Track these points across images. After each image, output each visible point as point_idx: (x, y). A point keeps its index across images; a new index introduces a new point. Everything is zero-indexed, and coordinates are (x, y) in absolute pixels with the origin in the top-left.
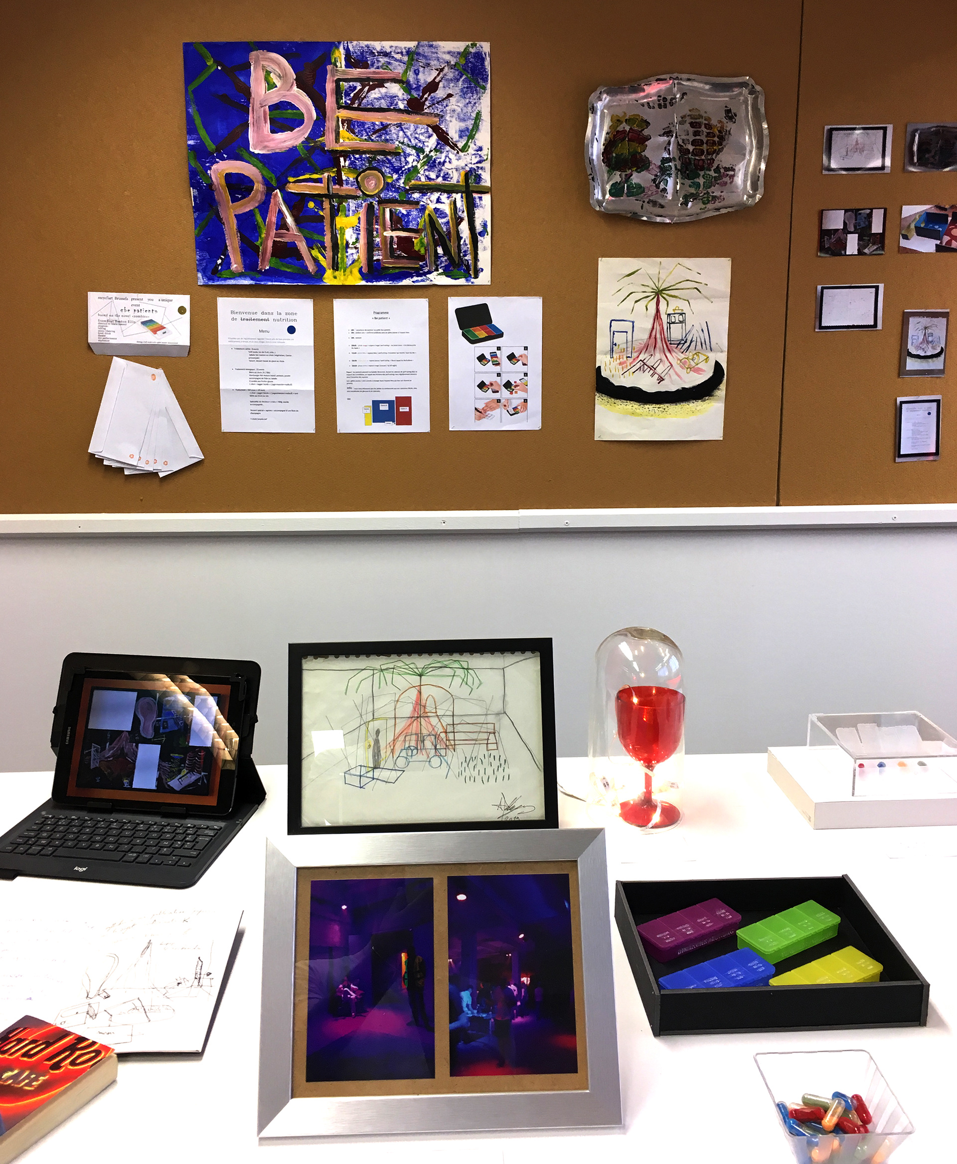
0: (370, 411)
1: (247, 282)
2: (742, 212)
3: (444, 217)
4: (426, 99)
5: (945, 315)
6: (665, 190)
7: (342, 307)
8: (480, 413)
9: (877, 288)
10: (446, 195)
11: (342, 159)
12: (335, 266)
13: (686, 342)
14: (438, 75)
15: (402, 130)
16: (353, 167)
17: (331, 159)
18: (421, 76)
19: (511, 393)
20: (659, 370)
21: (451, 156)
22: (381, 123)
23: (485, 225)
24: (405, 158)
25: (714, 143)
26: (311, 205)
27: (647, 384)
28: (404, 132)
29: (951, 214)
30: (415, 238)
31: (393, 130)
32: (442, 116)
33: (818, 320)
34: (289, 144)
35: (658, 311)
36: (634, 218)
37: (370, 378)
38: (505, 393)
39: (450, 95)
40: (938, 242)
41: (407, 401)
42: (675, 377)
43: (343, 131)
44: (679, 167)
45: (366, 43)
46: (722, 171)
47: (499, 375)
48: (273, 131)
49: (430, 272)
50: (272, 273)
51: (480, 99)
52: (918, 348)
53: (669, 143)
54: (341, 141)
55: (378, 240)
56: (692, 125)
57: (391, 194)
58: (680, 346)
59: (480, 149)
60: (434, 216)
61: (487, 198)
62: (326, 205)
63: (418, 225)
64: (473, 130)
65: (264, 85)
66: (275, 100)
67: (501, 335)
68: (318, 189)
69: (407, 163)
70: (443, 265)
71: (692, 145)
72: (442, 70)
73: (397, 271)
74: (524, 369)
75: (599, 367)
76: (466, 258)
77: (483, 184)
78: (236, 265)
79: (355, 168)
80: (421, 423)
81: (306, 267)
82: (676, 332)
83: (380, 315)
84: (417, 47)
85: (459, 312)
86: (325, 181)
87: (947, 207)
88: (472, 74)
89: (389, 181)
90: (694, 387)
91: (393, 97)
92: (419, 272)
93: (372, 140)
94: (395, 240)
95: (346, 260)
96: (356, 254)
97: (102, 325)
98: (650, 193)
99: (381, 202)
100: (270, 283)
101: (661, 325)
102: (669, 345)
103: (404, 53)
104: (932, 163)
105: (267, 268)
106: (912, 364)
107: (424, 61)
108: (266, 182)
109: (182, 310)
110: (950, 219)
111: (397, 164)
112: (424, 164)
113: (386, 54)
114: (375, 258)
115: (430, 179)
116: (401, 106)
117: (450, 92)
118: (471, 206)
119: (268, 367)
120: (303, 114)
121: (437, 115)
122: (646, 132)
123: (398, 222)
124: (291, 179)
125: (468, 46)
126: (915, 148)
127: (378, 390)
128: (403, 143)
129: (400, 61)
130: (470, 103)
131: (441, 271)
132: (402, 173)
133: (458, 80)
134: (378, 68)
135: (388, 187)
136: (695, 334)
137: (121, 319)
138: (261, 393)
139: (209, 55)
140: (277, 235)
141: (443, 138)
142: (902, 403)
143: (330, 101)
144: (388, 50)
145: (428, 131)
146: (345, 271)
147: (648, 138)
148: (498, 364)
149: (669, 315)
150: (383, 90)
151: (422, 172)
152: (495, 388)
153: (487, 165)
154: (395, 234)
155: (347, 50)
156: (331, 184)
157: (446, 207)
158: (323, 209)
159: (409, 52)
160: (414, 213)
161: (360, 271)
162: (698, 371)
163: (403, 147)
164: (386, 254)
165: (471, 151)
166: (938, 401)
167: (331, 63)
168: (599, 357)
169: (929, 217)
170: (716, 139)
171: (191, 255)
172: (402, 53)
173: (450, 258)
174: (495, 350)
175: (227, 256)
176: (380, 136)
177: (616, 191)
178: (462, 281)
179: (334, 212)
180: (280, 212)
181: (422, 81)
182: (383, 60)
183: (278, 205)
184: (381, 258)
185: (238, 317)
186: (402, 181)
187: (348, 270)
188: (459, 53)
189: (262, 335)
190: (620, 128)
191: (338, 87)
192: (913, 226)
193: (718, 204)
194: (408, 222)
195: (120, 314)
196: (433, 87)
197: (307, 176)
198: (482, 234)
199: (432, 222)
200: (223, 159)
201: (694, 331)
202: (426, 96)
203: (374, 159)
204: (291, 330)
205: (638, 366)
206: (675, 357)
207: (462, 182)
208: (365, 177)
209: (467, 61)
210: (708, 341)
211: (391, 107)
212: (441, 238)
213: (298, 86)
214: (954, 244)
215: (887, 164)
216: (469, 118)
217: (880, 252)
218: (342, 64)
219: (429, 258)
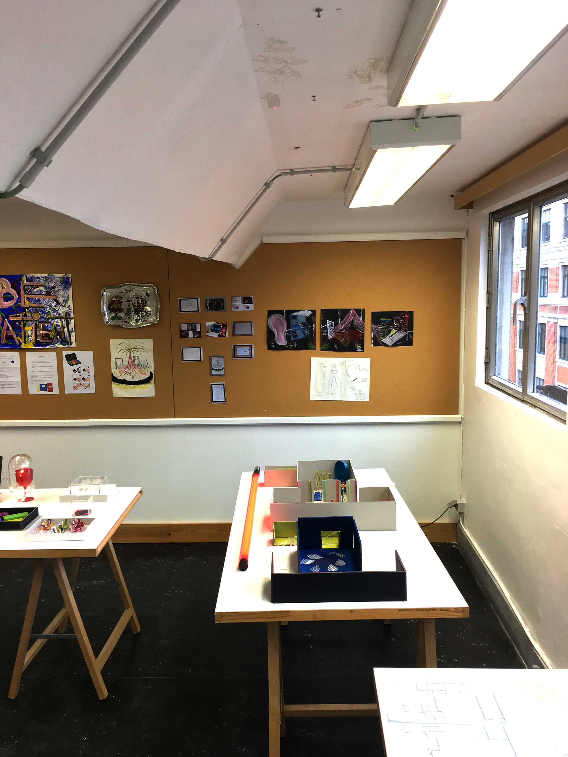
0: (39, 387)
2: (153, 325)
3: (59, 327)
4: (52, 291)
5: (223, 357)
6: (129, 318)
7: (28, 354)
8: (75, 388)
9: (200, 348)
10: (59, 320)
11: (26, 309)
12: (25, 342)
13: (140, 365)
14: (55, 284)
15: (44, 300)
16: (30, 312)
17: (23, 309)
18: (50, 284)
19: (85, 381)
20: (132, 374)
21: (61, 308)
22: (38, 299)
23: (72, 329)
25: (144, 303)
26: (17, 323)
27: (129, 378)
28: (45, 301)
29: (221, 325)
30: (50, 333)
31: (42, 300)
32: (57, 296)
33: (182, 359)
34: (9, 305)
35: (130, 355)
36: (120, 327)
37: (38, 377)
38: (83, 382)
39: (59, 290)
40: (218, 334)
41: (51, 384)
42: (137, 376)
43: (26, 301)
44: (133, 311)
45: (32, 275)
46: (147, 312)
47: (80, 376)
48: (4, 301)
49: (56, 344)
51: (68, 291)
52: (215, 367)
53: (129, 304)
54: (26, 304)
55: (38, 334)
56: (136, 298)
57: (42, 320)
58: (138, 366)
59: (70, 306)
60: (56, 326)
61: (73, 321)
62: (22, 323)
63: (51, 329)
64: (67, 300)
65: (1, 288)
66: (5, 292)
67: (80, 363)
68: (19, 318)
69: (47, 310)
70: (60, 341)
71: (137, 304)
72: (56, 282)
73: (45, 343)
74: (89, 374)
75: (113, 373)
76: (67, 339)
77: (71, 316)
79: (31, 312)
81: (16, 343)
82: (137, 362)
83: (41, 357)
84: (48, 276)
85: (66, 356)
86: (21, 316)
87: (220, 323)
88: (66, 283)
90: (144, 380)
91: (41, 291)
92: (52, 344)
93: (36, 304)
94: (44, 334)
95: (29, 340)
96: (32, 338)
98: (124, 319)
99: (39, 322)
100: (5, 348)
101: (132, 360)
102: (135, 366)
103: (44, 278)
104: (214, 309)
105: (4, 343)
106: (214, 372)
107: (50, 280)
108: (2, 317)
110: (221, 326)
111: (44, 311)
112: (52, 311)
113: (39, 278)
114: (37, 340)
115: (54, 315)
116: (44, 293)
118: (68, 323)
119: (6, 374)
120: (14, 296)
121: (55, 296)
122: (121, 301)
123: (45, 328)
124: (10, 316)
125: (64, 275)
126: (208, 305)
127: (41, 381)
128: (45, 304)
129: (43, 280)
130: (65, 292)
131: (59, 343)
132: (45, 313)
133: (61, 285)
134: (36, 282)
135: (41, 317)
136: (143, 363)
138: (4, 382)
140: (7, 333)
141: (58, 303)
142: (212, 385)
143: (22, 292)
144: (39, 277)
145: (53, 301)
146: (28, 344)
148: (80, 372)
149: (134, 357)
150: (38, 289)
151: (52, 313)
152: (79, 380)
153: (72, 311)
154: (44, 332)
155: (26, 277)
156: (23, 317)
157: (60, 324)
158: (21, 325)
159: (45, 277)
160: (50, 326)
161: (33, 344)
162: (145, 374)
163: (46, 306)
164: (41, 337)
165: (66, 307)
166: (223, 384)
167: (21, 281)
168: (112, 370)
169: (215, 326)
170: (144, 302)
172: (43, 278)
173: (62, 339)
174: (79, 368)
176: (38, 302)
177: (113, 319)
178: (66, 346)
179: (25, 326)
180: (8, 326)
181: (50, 286)
182: (37, 280)
183: (6, 323)
184: (39, 339)
186: (46, 316)
187: (29, 343)
188: (61, 277)
189: (4, 364)
190: (113, 300)
191: (24, 288)
192: (210, 329)
193: (146, 322)
194: (48, 328)
196: (54, 287)
197: (15, 315)
198: (72, 332)
199: (55, 329)
201: (142, 362)
203: (36, 309)
204: (13, 362)
205: (125, 373)
206: (137, 370)
207: (65, 316)
208: (34, 315)
209: (64, 280)
210: (147, 366)
211: (41, 294)
212: (59, 333)
213: (12, 288)
214: (224, 334)
215: (199, 309)
216: (66, 297)
217: (200, 337)
218: (25, 281)
219: (55, 339)
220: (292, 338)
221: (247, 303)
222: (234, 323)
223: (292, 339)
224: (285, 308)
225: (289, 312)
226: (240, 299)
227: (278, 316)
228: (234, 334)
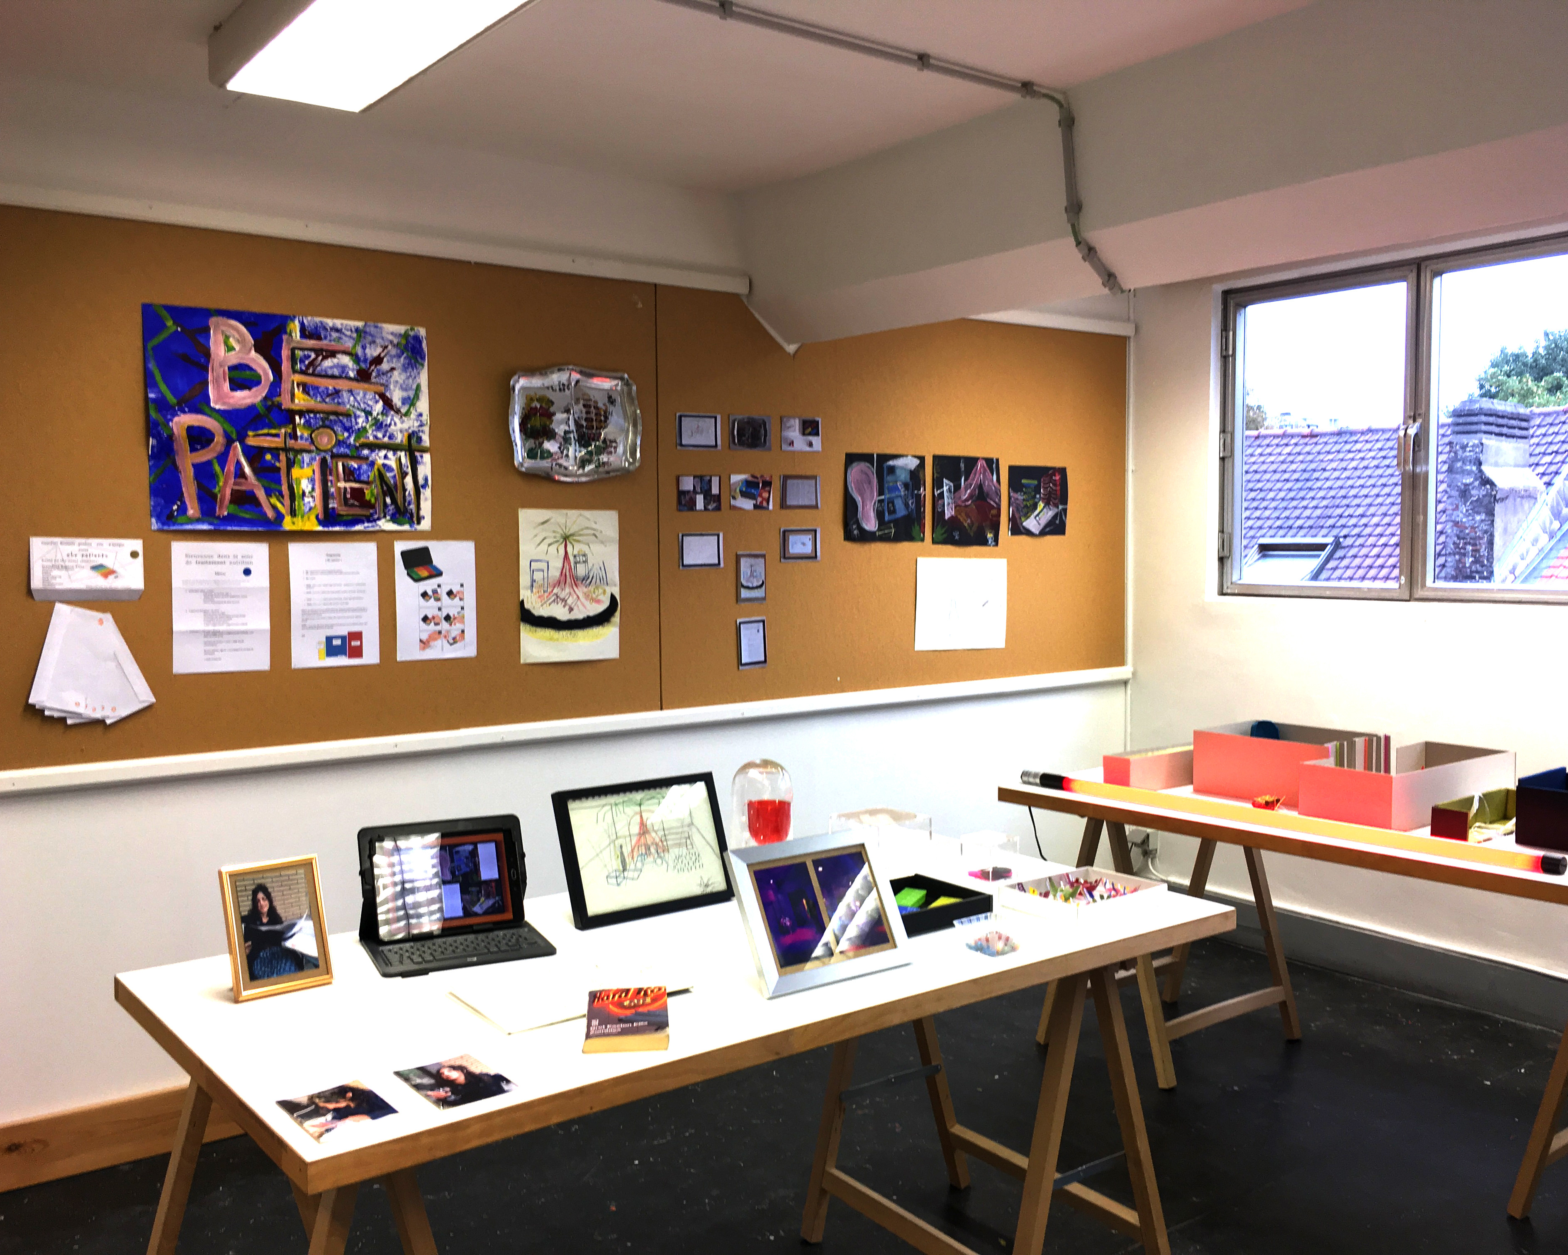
0: (323, 647)
1: (205, 527)
2: (623, 475)
3: (391, 472)
4: (373, 370)
5: (764, 556)
6: (567, 456)
7: (297, 552)
8: (424, 644)
9: (718, 535)
10: (392, 453)
11: (297, 418)
12: (293, 513)
13: (588, 578)
15: (352, 395)
16: (308, 424)
17: (287, 417)
18: (368, 351)
19: (451, 625)
20: (570, 601)
21: (396, 419)
22: (334, 388)
23: (426, 479)
24: (356, 420)
25: (601, 421)
26: (268, 457)
27: (560, 613)
28: (354, 398)
29: (761, 482)
30: (367, 489)
31: (345, 395)
32: (387, 386)
33: (681, 561)
34: (249, 401)
35: (566, 553)
36: (547, 477)
37: (324, 615)
38: (445, 626)
39: (393, 369)
40: (754, 502)
41: (358, 636)
42: (581, 607)
43: (298, 392)
44: (577, 438)
45: (320, 319)
46: (608, 443)
47: (440, 609)
48: (233, 388)
49: (379, 519)
50: (231, 519)
51: (419, 373)
52: (747, 581)
53: (569, 419)
54: (297, 401)
55: (332, 490)
56: (584, 406)
57: (342, 450)
58: (584, 582)
59: (421, 415)
60: (382, 469)
61: (427, 457)
62: (283, 457)
63: (368, 478)
64: (414, 398)
65: (222, 348)
66: (234, 362)
67: (439, 574)
68: (277, 442)
69: (357, 423)
70: (390, 513)
71: (585, 421)
72: (386, 347)
73: (350, 518)
74: (461, 603)
75: (523, 600)
76: (410, 507)
77: (423, 444)
78: (193, 511)
79: (309, 426)
80: (371, 655)
81: (265, 514)
82: (581, 570)
83: (333, 557)
84: (365, 326)
85: (404, 554)
86: (282, 436)
87: (759, 476)
88: (412, 352)
89: (341, 438)
90: (596, 615)
91: (344, 368)
92: (370, 519)
93: (326, 403)
94: (349, 490)
95: (303, 507)
96: (312, 502)
97: (46, 571)
98: (557, 457)
99: (333, 456)
100: (229, 528)
101: (570, 564)
102: (577, 581)
103: (354, 331)
104: (747, 445)
105: (226, 514)
106: (744, 594)
107: (370, 338)
108: (227, 435)
109: (134, 555)
110: (761, 485)
111: (348, 424)
112: (371, 426)
113: (337, 330)
114: (330, 506)
115: (377, 438)
116: (351, 375)
117: (393, 365)
118: (414, 463)
119: (223, 608)
120: (260, 377)
121: (382, 385)
122: (552, 409)
123: (350, 474)
124: (250, 433)
125: (408, 329)
126: (735, 433)
127: (331, 627)
128: (354, 406)
129: (350, 337)
130: (410, 376)
131: (388, 518)
132: (353, 431)
133: (400, 357)
134: (330, 341)
135: (339, 443)
136: (595, 571)
137: (67, 564)
138: (215, 633)
139: (168, 317)
140: (235, 484)
141: (388, 404)
142: (740, 623)
143: (286, 366)
144: (339, 327)
145: (375, 398)
147: (554, 414)
148: (439, 600)
149: (575, 556)
150: (335, 361)
151: (370, 431)
152: (436, 620)
153: (426, 429)
154: (349, 485)
155: (302, 325)
156: (288, 439)
157: (392, 463)
158: (279, 461)
159: (357, 330)
160: (365, 467)
161: (317, 517)
162: (598, 601)
163: (354, 410)
164: (339, 501)
165: (413, 416)
166: (763, 622)
167: (286, 333)
168: (522, 592)
169: (747, 483)
170: (602, 418)
171: (143, 500)
172: (351, 331)
173: (397, 507)
174: (436, 587)
175: (183, 503)
176: (333, 399)
177: (532, 455)
178: (406, 527)
179: (290, 464)
180: (238, 463)
181: (369, 356)
182: (335, 335)
183: (236, 455)
184: (336, 506)
185: (194, 560)
186: (353, 439)
187: (306, 517)
188: (400, 335)
189: (219, 578)
190: (533, 405)
191: (293, 354)
192: (738, 490)
193: (606, 468)
194: (359, 475)
195: (65, 558)
196: (378, 360)
198: (424, 486)
199: (381, 476)
200: (184, 412)
201: (595, 569)
202: (373, 367)
203: (327, 418)
204: (247, 572)
205: (553, 598)
206: (580, 591)
207: (405, 442)
208: (319, 434)
209: (408, 342)
210: (604, 577)
211: (343, 375)
212: (389, 489)
213: (256, 351)
214: (765, 504)
215: (719, 442)
216: (411, 389)
217: (718, 508)
218: (296, 335)
219: (379, 507)
220: (887, 514)
221: (810, 434)
222: (786, 478)
223: (887, 517)
224: (876, 449)
225: (884, 458)
226: (796, 423)
227: (863, 466)
228: (783, 505)
